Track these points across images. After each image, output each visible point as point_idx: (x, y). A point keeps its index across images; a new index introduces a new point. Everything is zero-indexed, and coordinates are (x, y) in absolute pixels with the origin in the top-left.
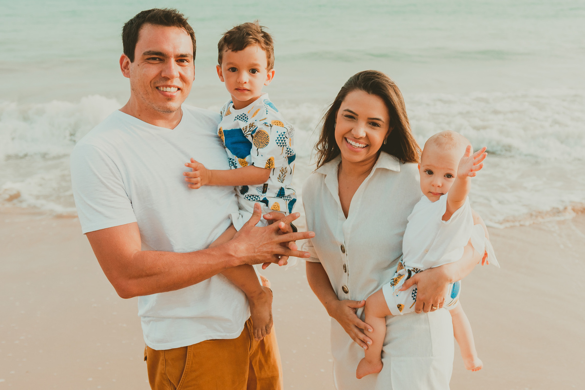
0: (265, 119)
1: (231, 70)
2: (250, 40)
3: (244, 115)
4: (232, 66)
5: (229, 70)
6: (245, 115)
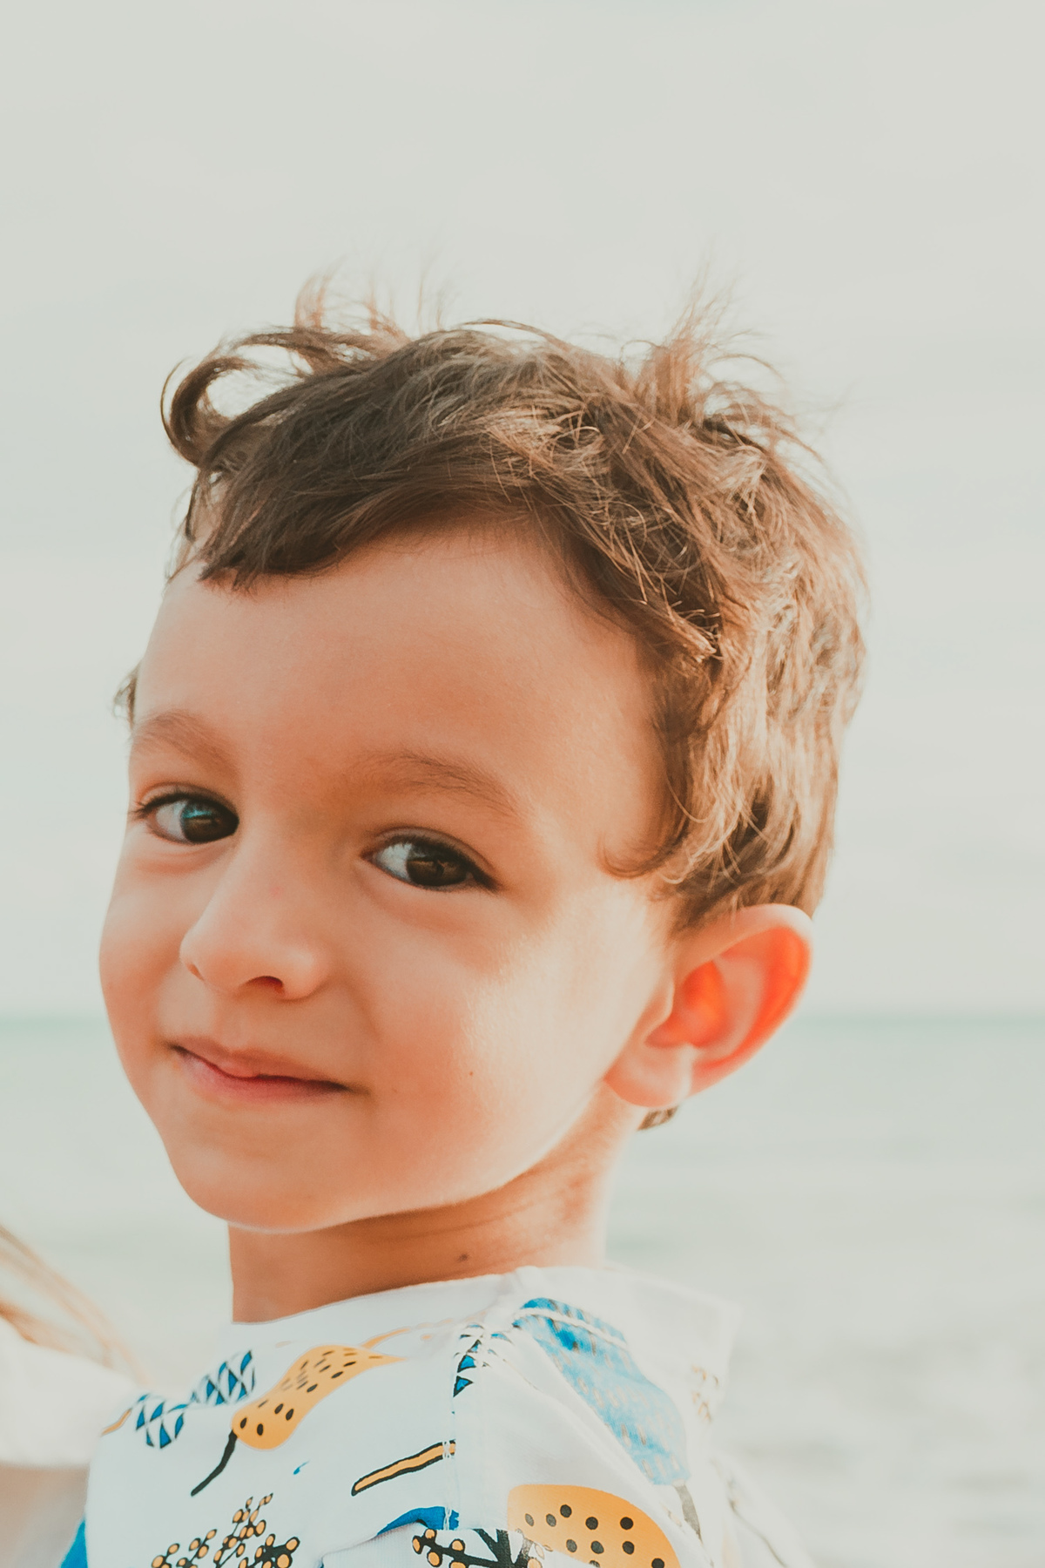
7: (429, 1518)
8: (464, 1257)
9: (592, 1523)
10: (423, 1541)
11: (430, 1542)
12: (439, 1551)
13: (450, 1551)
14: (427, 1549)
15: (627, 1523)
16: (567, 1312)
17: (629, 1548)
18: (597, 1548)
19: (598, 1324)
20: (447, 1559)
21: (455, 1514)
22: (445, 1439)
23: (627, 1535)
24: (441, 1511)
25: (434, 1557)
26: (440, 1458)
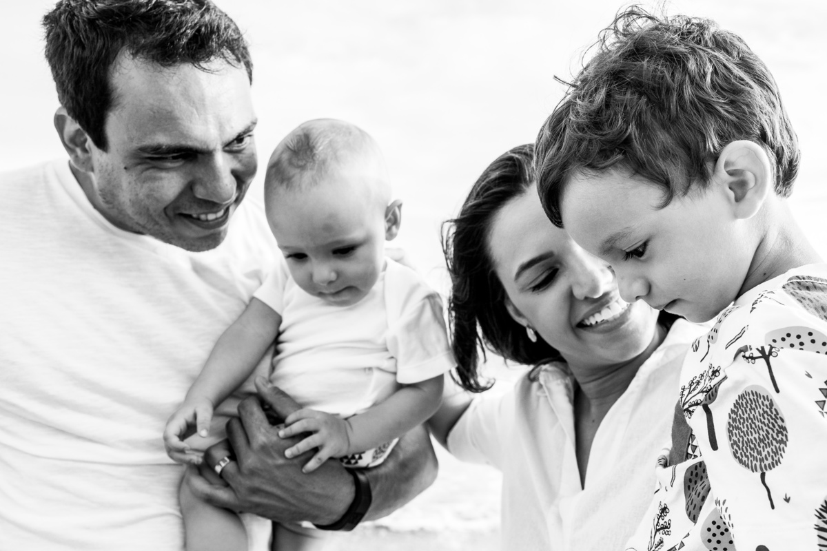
8: (765, 274)
9: (799, 337)
13: (750, 357)
15: (810, 334)
16: (804, 278)
17: (813, 341)
18: (802, 344)
19: (815, 279)
21: (750, 346)
22: (746, 326)
23: (812, 338)
24: (746, 346)
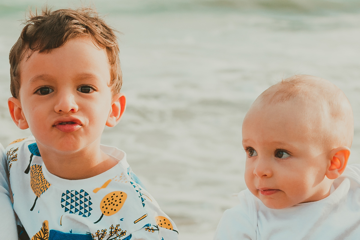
0: (144, 217)
1: (39, 92)
2: (73, 26)
3: (83, 194)
4: (42, 83)
5: (36, 93)
6: (86, 194)
7: (147, 225)
10: (147, 229)
11: (149, 229)
12: (150, 229)
14: (148, 230)
20: (151, 230)
25: (149, 230)
26: (146, 216)
